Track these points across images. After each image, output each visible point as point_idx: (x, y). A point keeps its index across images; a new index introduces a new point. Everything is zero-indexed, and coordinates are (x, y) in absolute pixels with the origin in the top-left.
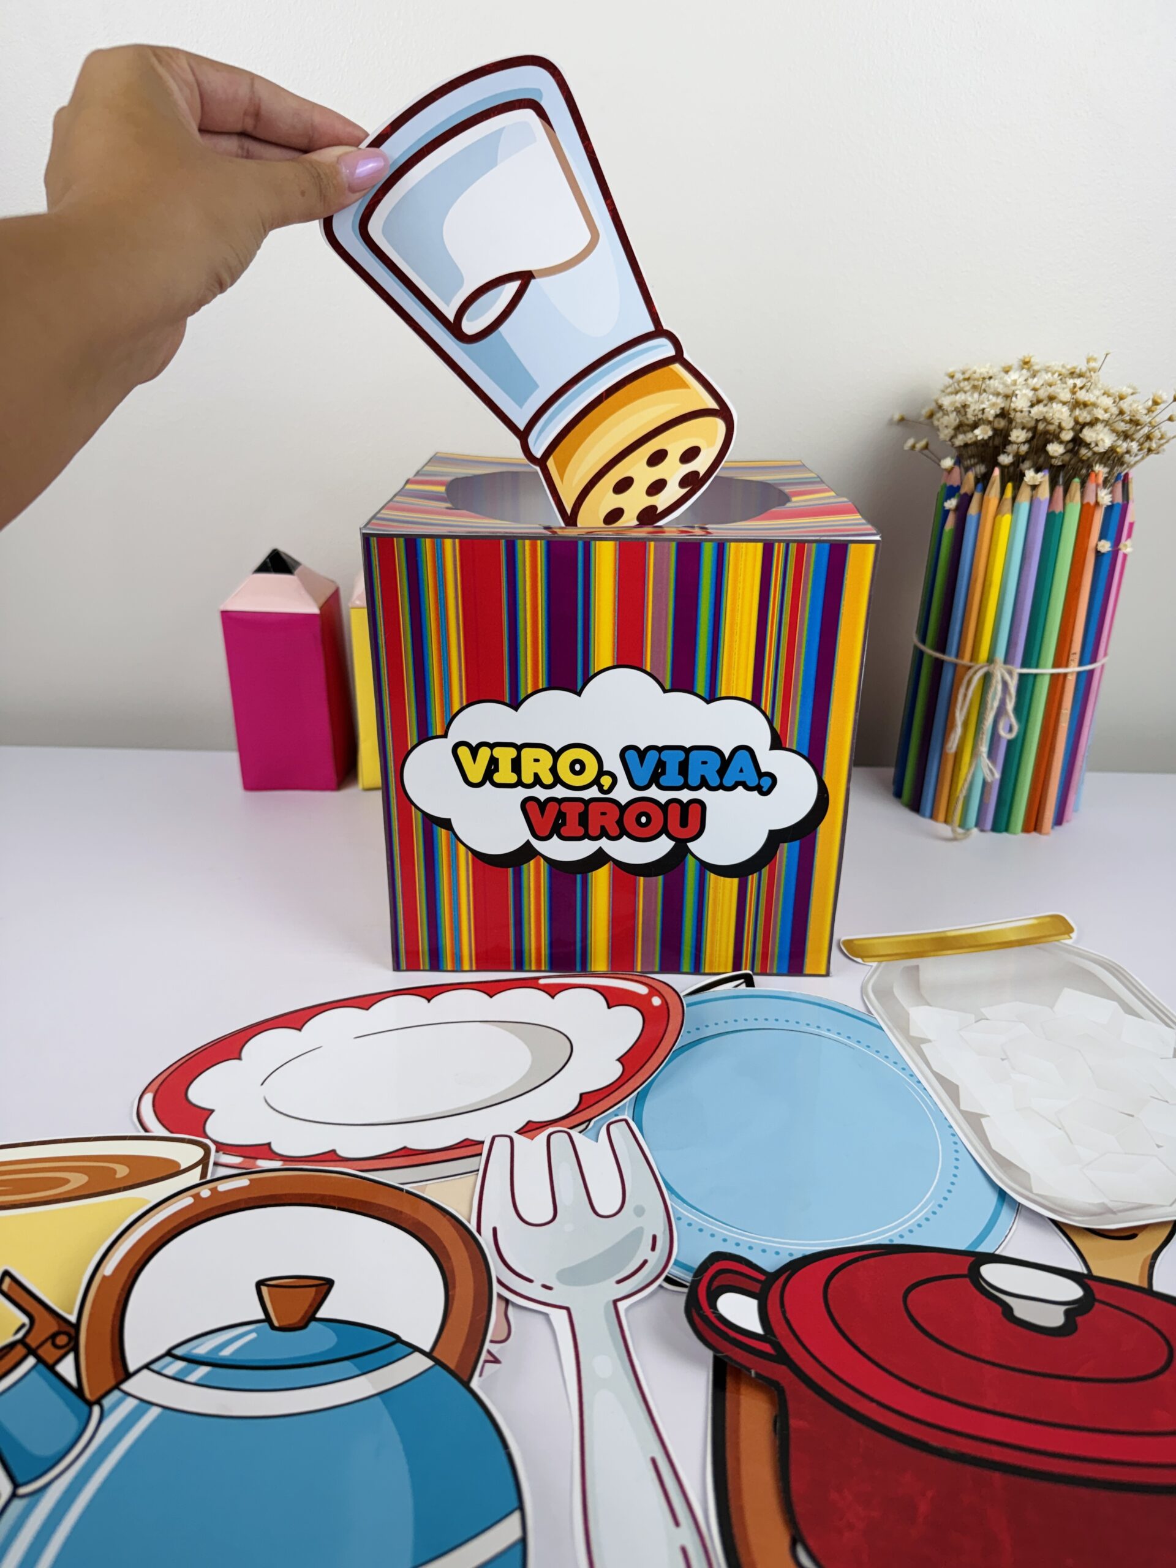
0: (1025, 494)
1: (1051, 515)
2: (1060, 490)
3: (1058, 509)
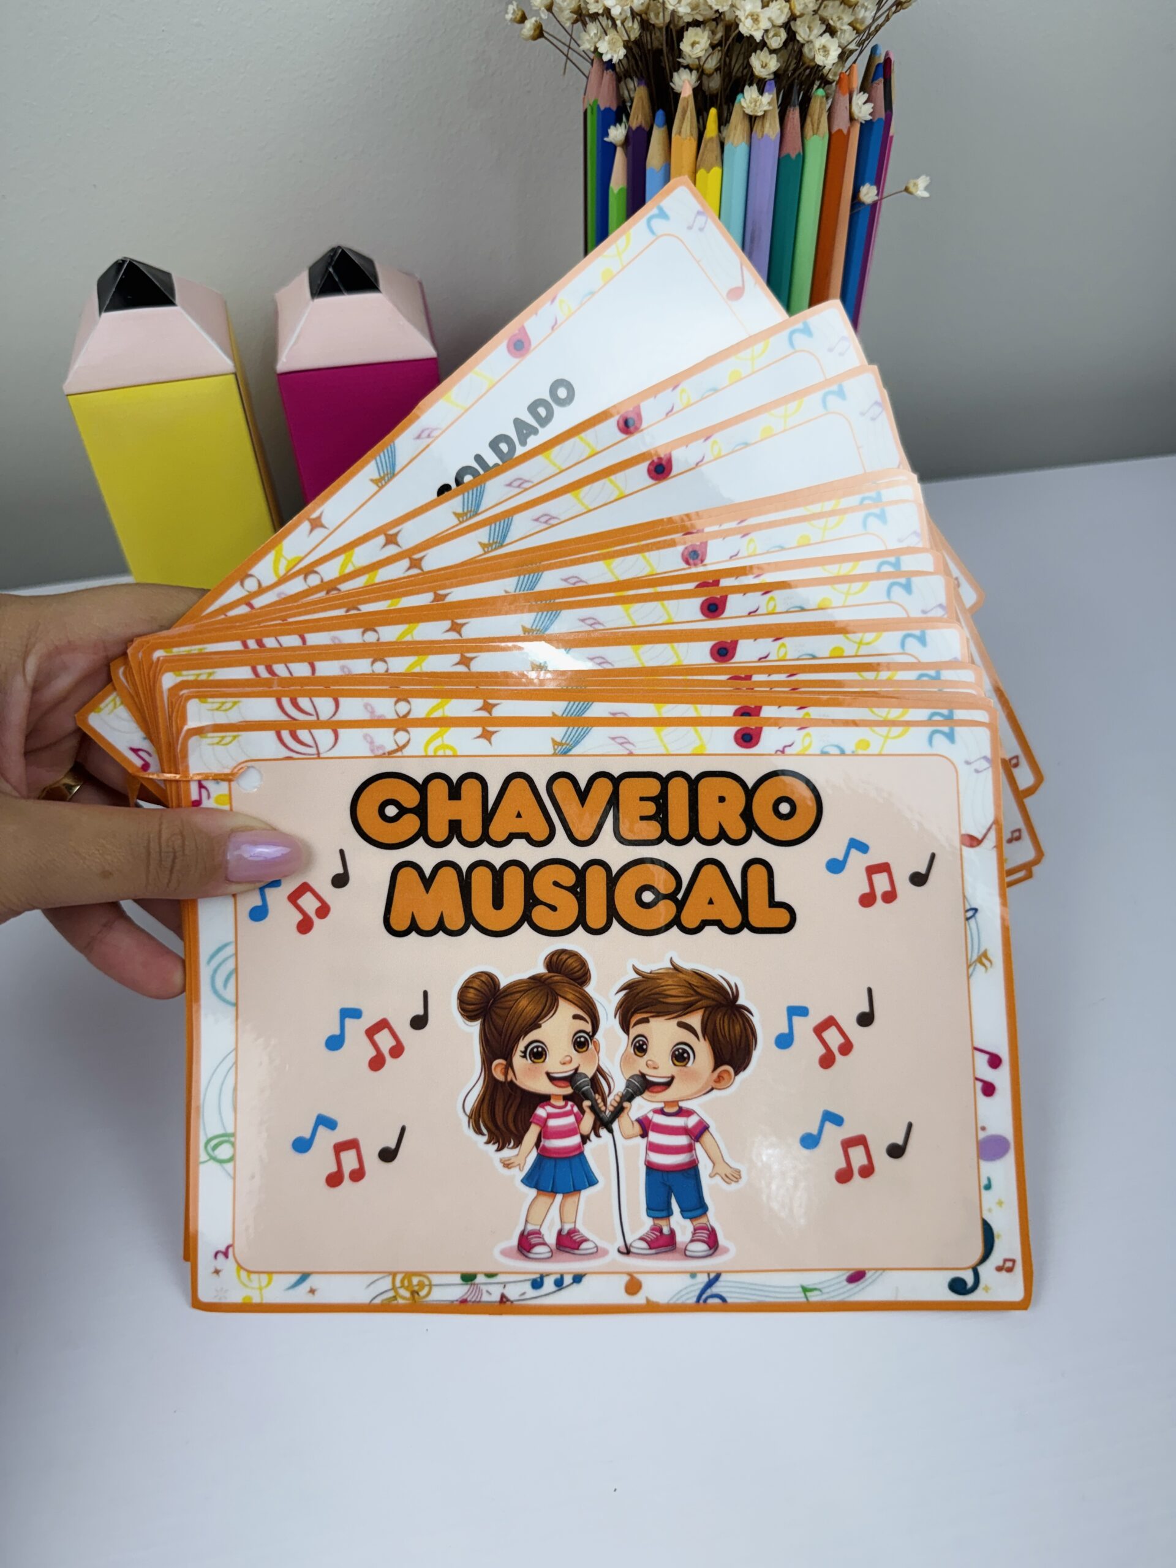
0: (737, 128)
1: (782, 161)
2: (794, 114)
3: (792, 148)
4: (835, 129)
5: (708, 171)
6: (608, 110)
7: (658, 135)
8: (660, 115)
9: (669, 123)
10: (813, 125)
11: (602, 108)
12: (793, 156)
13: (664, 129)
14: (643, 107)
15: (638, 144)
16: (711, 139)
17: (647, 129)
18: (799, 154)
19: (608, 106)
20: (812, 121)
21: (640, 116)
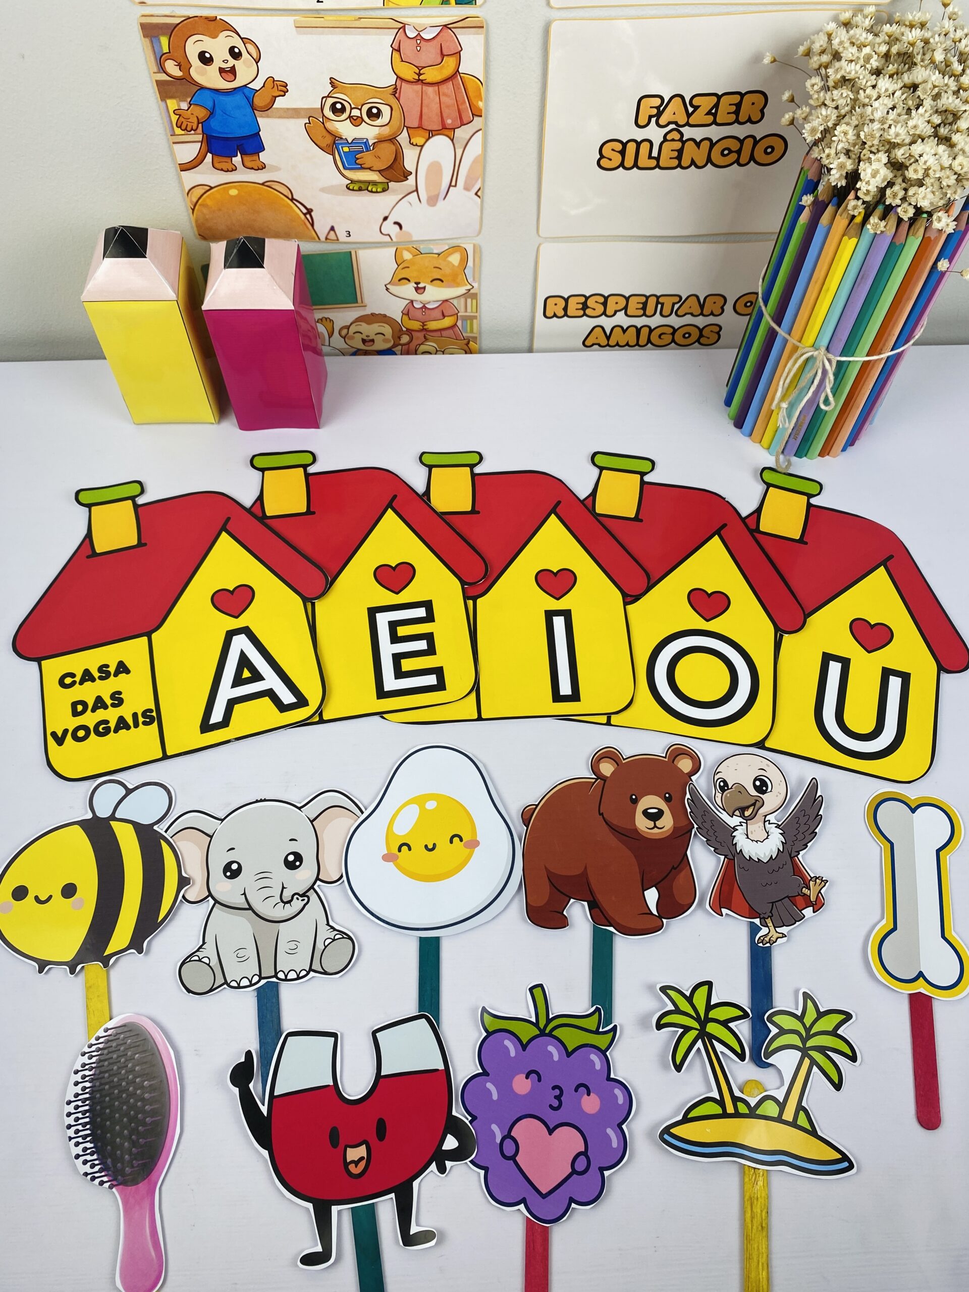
1: (892, 246)
4: (926, 236)
5: (850, 239)
6: (811, 180)
7: (830, 209)
8: (835, 200)
9: (839, 205)
10: (914, 231)
11: (809, 179)
12: (897, 244)
13: (834, 208)
14: (828, 191)
15: (819, 208)
16: (857, 224)
17: (827, 202)
18: (902, 244)
19: (812, 178)
20: (914, 228)
21: (825, 196)
